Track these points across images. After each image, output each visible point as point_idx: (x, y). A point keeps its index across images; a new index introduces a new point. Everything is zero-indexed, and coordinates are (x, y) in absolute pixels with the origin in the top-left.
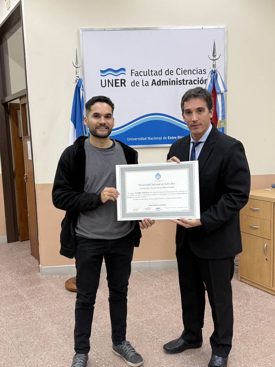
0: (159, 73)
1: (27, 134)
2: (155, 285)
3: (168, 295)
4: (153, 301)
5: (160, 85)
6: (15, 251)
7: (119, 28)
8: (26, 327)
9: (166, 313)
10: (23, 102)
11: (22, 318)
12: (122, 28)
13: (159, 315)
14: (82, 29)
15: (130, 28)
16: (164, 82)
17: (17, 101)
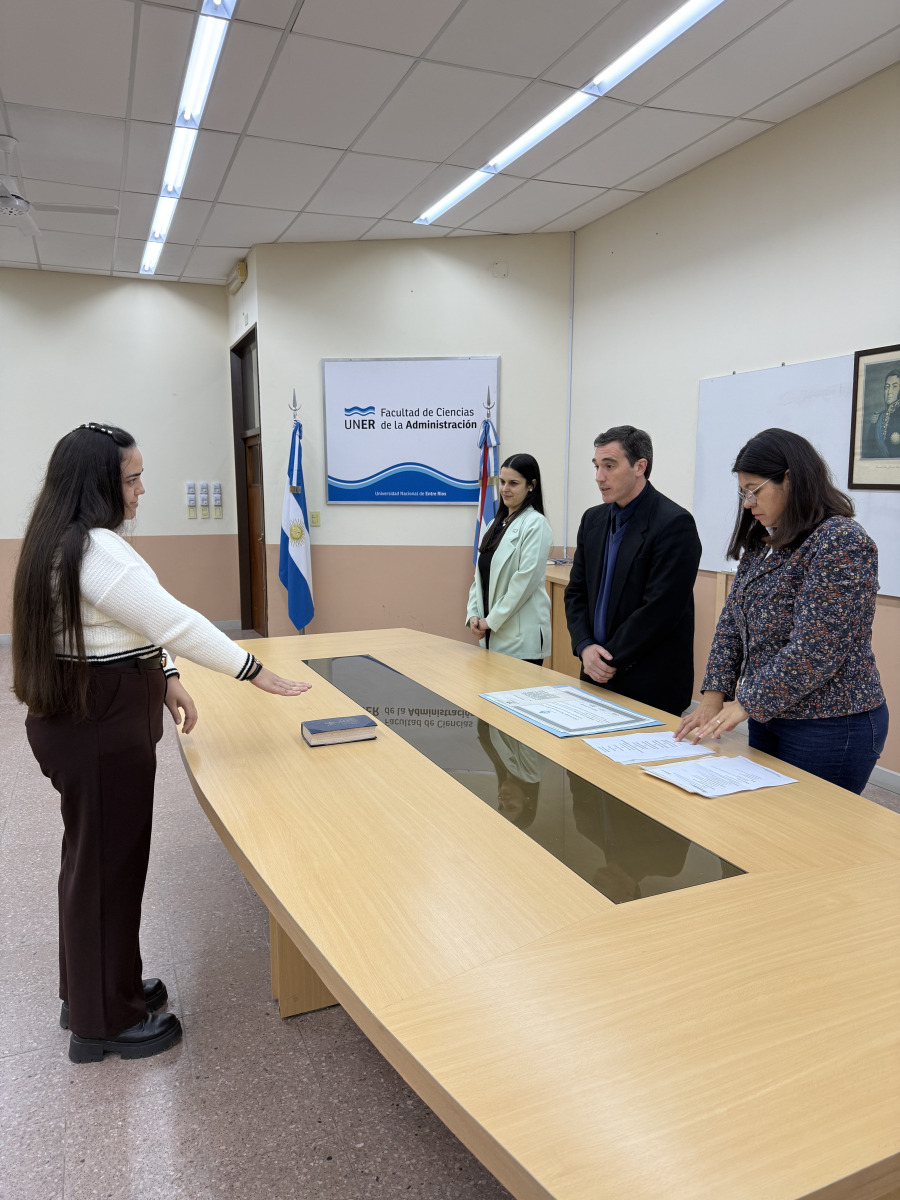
0: (415, 413)
5: (416, 428)
7: (366, 358)
16: (421, 425)
17: (255, 440)
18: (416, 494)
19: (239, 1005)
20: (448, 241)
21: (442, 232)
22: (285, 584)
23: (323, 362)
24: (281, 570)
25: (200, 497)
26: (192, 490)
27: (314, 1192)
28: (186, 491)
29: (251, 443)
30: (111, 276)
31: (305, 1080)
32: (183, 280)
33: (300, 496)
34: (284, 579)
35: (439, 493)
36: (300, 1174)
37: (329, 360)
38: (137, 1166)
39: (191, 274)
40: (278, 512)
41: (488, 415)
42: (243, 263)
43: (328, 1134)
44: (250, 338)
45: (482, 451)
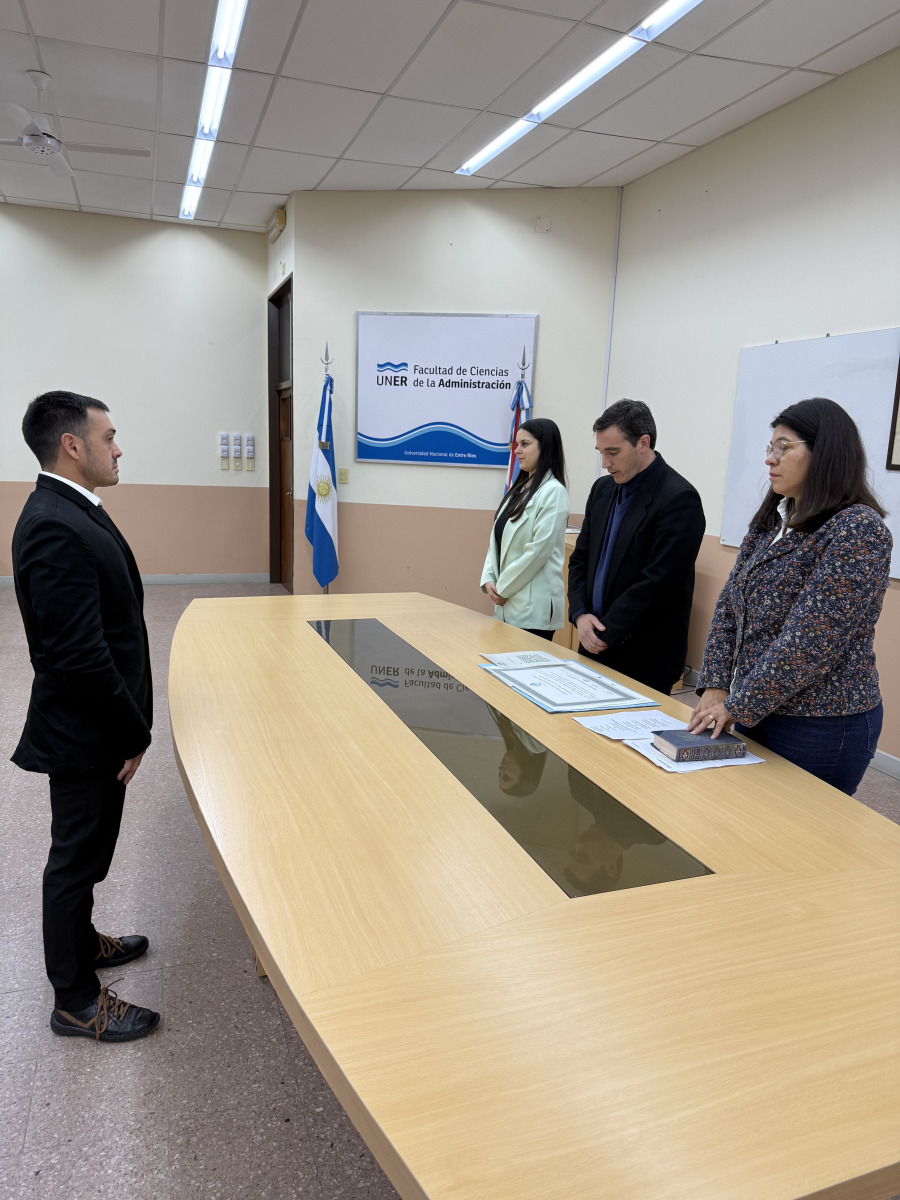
0: (449, 371)
5: (449, 386)
7: (403, 313)
14: (358, 312)
16: (454, 384)
18: (446, 455)
19: (219, 960)
20: (491, 193)
21: (485, 183)
22: (311, 541)
23: (358, 314)
24: (307, 526)
25: (233, 448)
26: (225, 441)
27: (268, 1153)
28: (219, 441)
29: (285, 395)
30: (151, 220)
31: (274, 1040)
32: (222, 226)
33: (328, 452)
34: (310, 535)
35: (469, 455)
36: (257, 1133)
37: (364, 313)
38: (100, 1113)
39: (231, 220)
40: (308, 467)
41: (523, 376)
42: (282, 209)
43: (289, 1096)
44: (286, 288)
45: (514, 413)
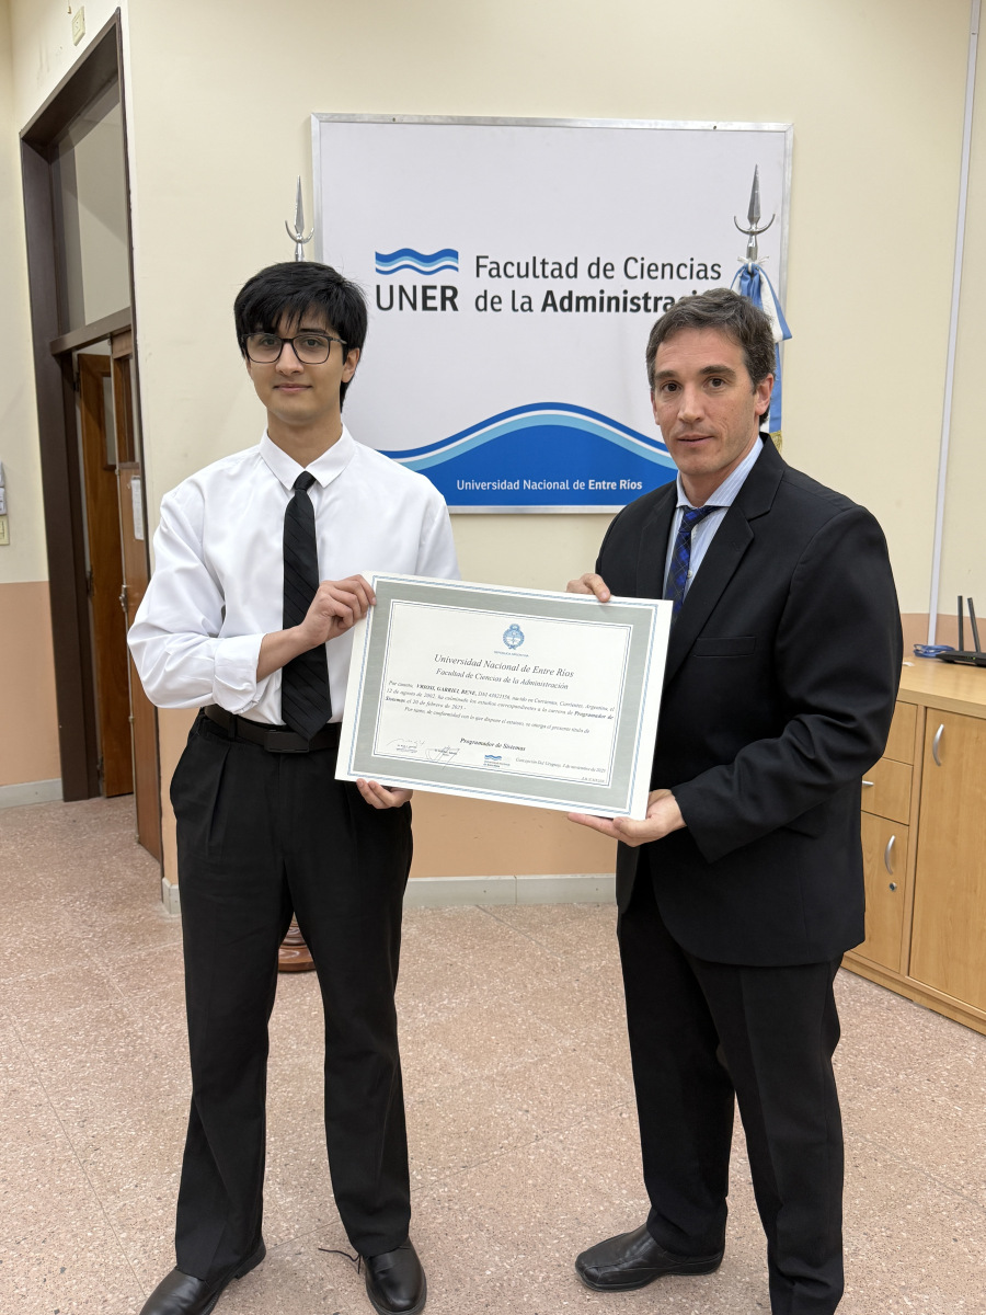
0: (568, 270)
1: (132, 458)
2: (531, 955)
3: (573, 991)
4: (526, 1010)
5: (570, 309)
6: (88, 829)
7: (441, 117)
8: (112, 1085)
9: (565, 1051)
10: (122, 350)
11: (103, 1055)
12: (452, 118)
13: (544, 1058)
14: (318, 116)
15: (480, 118)
16: (582, 302)
17: (102, 348)
18: (564, 486)
35: (623, 484)
